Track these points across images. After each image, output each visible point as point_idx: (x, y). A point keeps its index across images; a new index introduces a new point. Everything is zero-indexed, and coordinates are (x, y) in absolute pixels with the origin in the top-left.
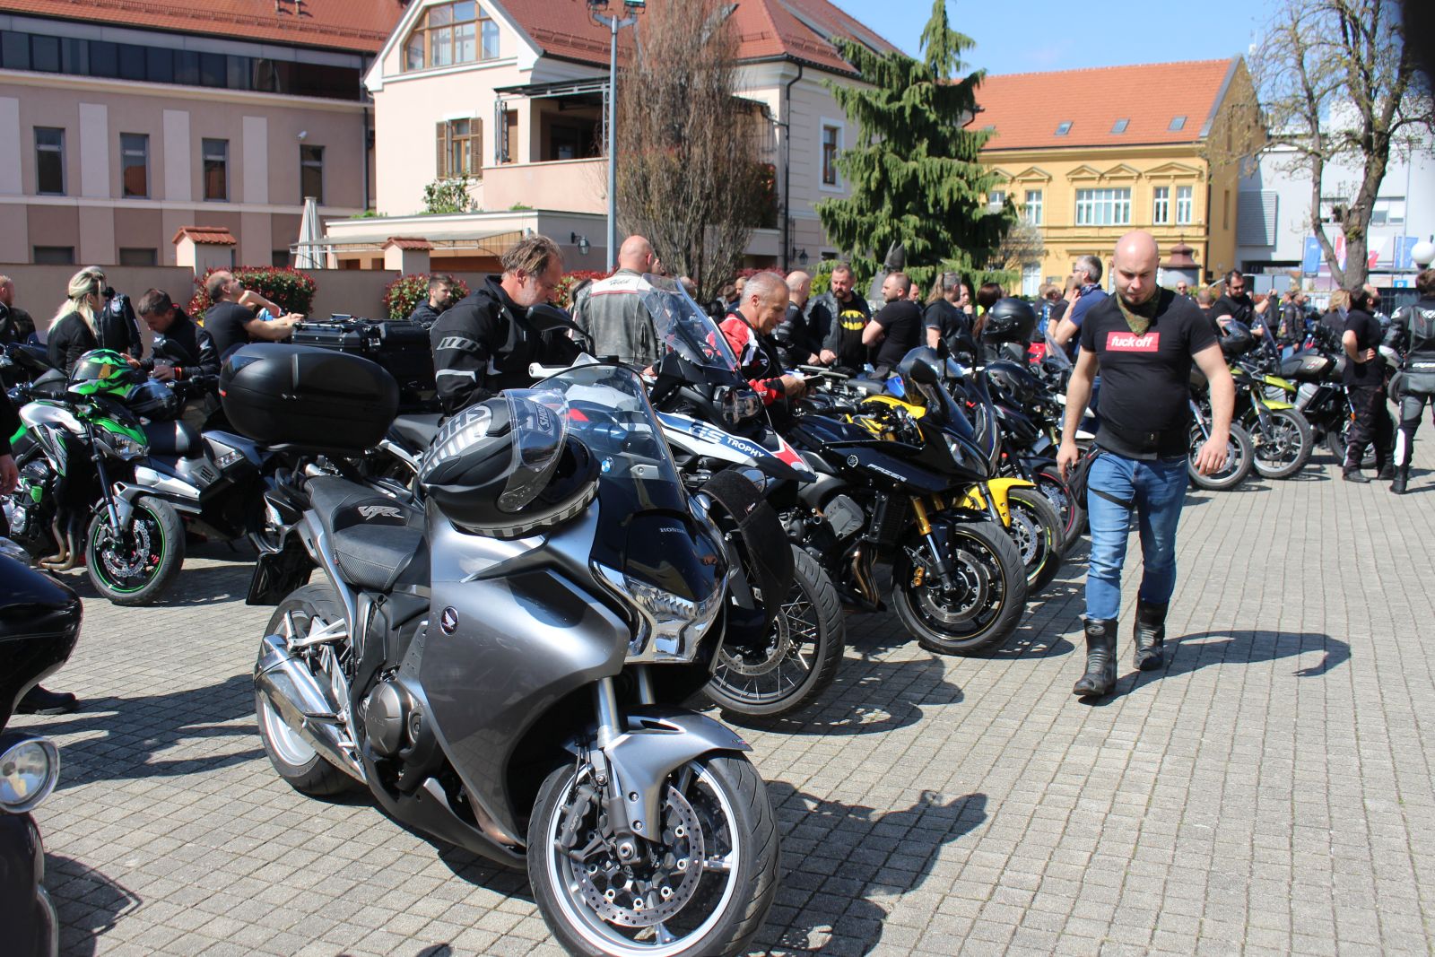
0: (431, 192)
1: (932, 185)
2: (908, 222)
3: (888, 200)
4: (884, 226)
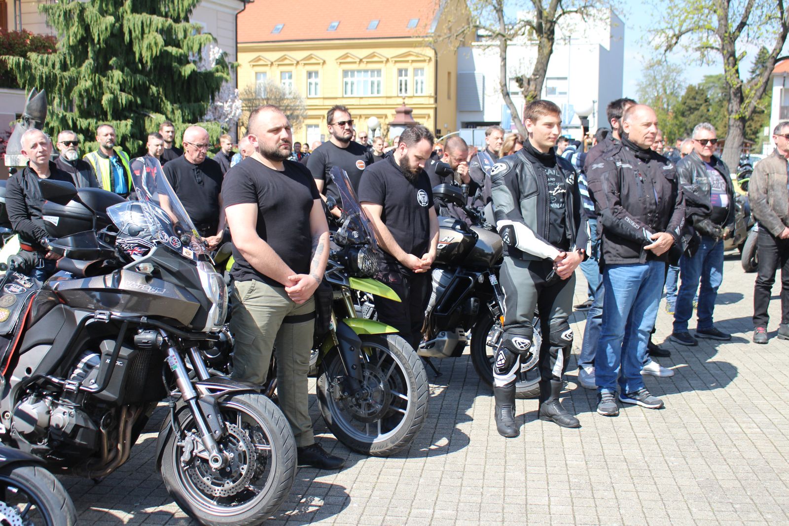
1: (137, 41)
2: (112, 77)
3: (90, 55)
4: (86, 80)
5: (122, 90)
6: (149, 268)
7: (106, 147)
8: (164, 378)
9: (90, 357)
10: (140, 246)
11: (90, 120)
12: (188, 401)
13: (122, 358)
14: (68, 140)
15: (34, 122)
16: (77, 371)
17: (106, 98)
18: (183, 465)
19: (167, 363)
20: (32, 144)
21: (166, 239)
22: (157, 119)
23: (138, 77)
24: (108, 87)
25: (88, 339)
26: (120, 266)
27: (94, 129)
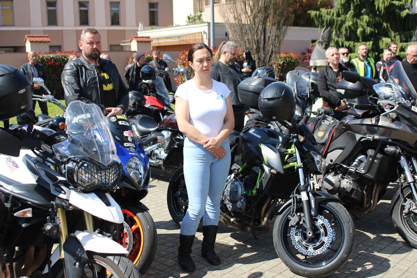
0: (189, 18)
2: (363, 19)
3: (352, 8)
4: (349, 22)
5: (368, 26)
6: (394, 115)
7: (363, 56)
8: (397, 170)
9: (361, 157)
10: (389, 104)
11: (350, 42)
12: (409, 183)
13: (377, 159)
14: (343, 52)
15: (324, 44)
16: (355, 163)
17: (359, 30)
18: (404, 215)
19: (400, 163)
20: (331, 54)
21: (403, 101)
22: (386, 41)
23: (377, 18)
24: (360, 25)
25: (361, 148)
26: (379, 114)
27: (352, 47)
